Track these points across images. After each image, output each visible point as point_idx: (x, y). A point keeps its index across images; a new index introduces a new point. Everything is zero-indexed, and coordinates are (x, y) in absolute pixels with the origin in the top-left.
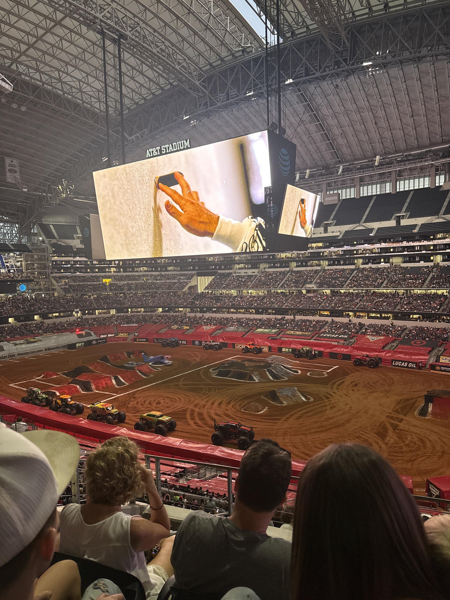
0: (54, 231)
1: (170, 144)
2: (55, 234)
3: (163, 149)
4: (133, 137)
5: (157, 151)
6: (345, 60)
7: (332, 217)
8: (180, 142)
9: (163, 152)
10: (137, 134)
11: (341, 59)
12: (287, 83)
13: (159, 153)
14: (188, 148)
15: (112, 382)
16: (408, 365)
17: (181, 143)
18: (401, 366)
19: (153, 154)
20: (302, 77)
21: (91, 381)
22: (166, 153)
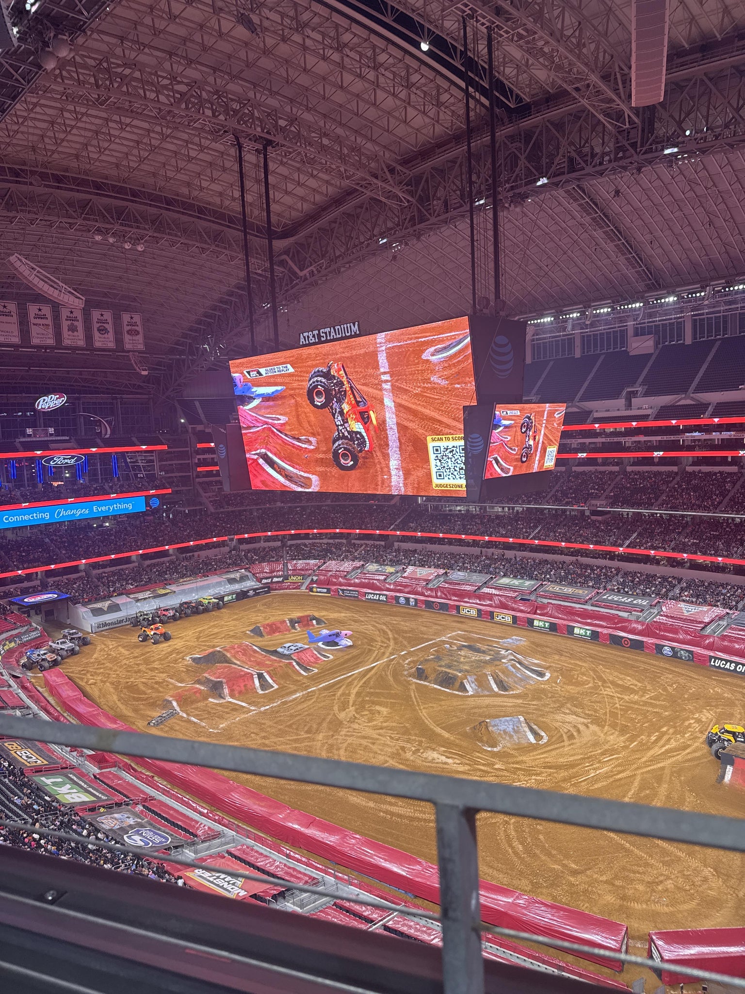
0: (200, 411)
1: (332, 328)
2: (202, 416)
3: (322, 334)
4: (306, 272)
5: (314, 336)
6: (634, 145)
7: (641, 380)
8: (345, 326)
9: (323, 339)
10: (311, 268)
11: (626, 143)
12: (539, 183)
13: (317, 340)
14: (356, 335)
15: (254, 682)
16: (736, 667)
17: (347, 327)
18: (724, 669)
19: (308, 340)
20: (563, 173)
21: (224, 680)
22: (327, 341)
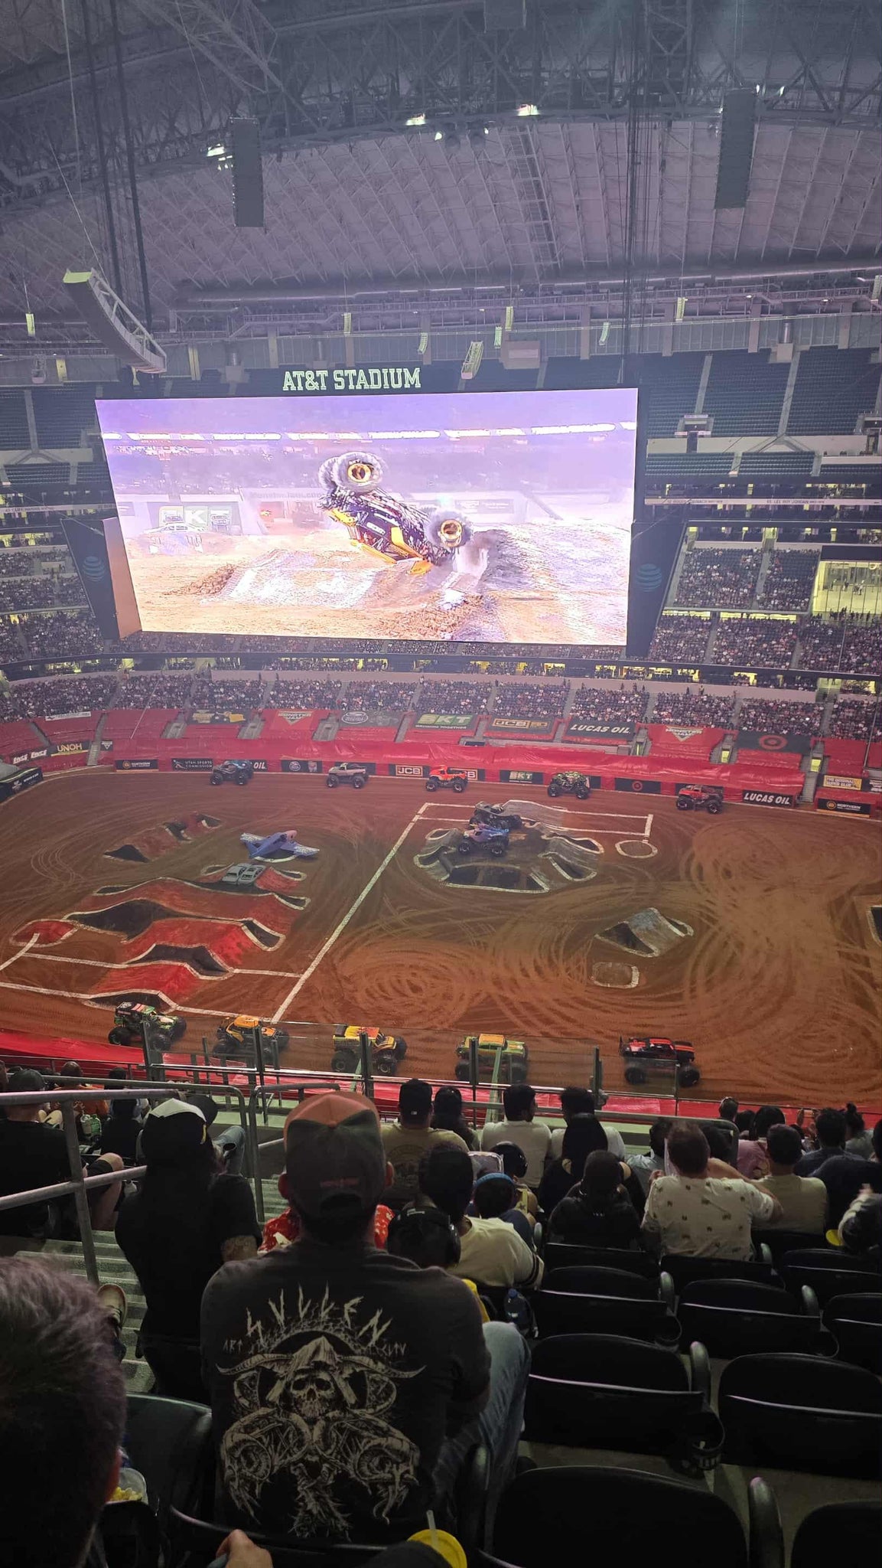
1: (361, 371)
3: (336, 379)
5: (317, 379)
8: (392, 371)
9: (337, 387)
12: (520, 113)
13: (324, 387)
14: (413, 390)
16: (774, 799)
17: (396, 374)
18: (760, 803)
19: (303, 385)
21: (209, 945)
22: (347, 392)
